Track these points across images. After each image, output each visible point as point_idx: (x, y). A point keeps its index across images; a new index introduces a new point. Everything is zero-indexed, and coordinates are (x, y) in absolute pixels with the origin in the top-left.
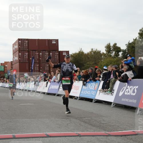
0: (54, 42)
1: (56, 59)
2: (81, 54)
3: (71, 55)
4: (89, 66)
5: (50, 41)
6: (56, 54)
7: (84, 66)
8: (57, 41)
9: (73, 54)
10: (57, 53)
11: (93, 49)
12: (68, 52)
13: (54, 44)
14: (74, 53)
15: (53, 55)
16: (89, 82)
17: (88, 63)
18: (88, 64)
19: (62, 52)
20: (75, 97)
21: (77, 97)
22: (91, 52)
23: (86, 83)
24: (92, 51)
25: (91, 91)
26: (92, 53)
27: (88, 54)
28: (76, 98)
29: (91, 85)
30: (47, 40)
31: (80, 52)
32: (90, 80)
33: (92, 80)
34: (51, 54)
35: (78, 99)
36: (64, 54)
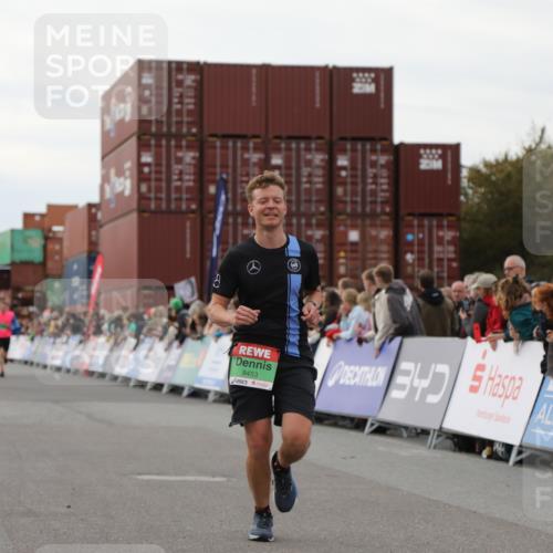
0: (363, 87)
1: (374, 193)
3: (474, 171)
5: (338, 78)
6: (374, 164)
8: (384, 77)
9: (487, 165)
10: (383, 159)
12: (451, 152)
13: (365, 97)
14: (491, 158)
15: (353, 167)
19: (414, 150)
20: (491, 443)
21: (509, 448)
28: (499, 449)
30: (317, 74)
31: (530, 151)
34: (342, 161)
35: (513, 457)
36: (430, 163)
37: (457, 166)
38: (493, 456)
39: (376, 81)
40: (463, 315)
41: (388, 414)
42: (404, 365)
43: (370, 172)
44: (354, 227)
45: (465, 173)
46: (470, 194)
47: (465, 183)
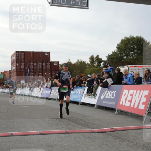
0: (46, 54)
1: (48, 68)
2: (69, 64)
3: (61, 65)
4: (76, 74)
5: (43, 53)
6: (48, 64)
8: (49, 53)
9: (62, 64)
11: (79, 60)
12: (58, 63)
16: (76, 88)
17: (75, 72)
18: (75, 73)
19: (53, 62)
22: (77, 63)
23: (74, 88)
25: (77, 95)
26: (79, 63)
27: (75, 64)
29: (78, 90)
30: (40, 53)
31: (68, 62)
32: (77, 86)
33: (79, 86)
34: (44, 64)
36: (55, 64)
37: (59, 64)
41: (50, 97)
42: (52, 91)
43: (48, 65)
44: (46, 73)
45: (60, 65)
47: (60, 67)
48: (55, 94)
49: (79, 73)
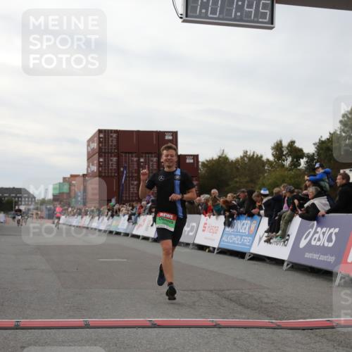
0: (169, 137)
2: (222, 161)
3: (203, 163)
4: (238, 185)
5: (160, 135)
7: (228, 185)
8: (175, 134)
9: (207, 161)
11: (247, 152)
12: (196, 157)
13: (169, 140)
14: (208, 159)
16: (238, 219)
17: (237, 179)
18: (237, 182)
19: (184, 157)
20: (209, 247)
21: (214, 248)
22: (242, 158)
24: (244, 156)
25: (242, 236)
26: (246, 159)
27: (237, 161)
28: (211, 249)
29: (243, 224)
30: (154, 133)
31: (220, 157)
33: (245, 214)
35: (216, 251)
36: (190, 161)
37: (198, 161)
38: (209, 251)
39: (172, 135)
40: (200, 207)
45: (200, 164)
46: (202, 170)
47: (200, 167)
48: (189, 232)
49: (247, 182)
